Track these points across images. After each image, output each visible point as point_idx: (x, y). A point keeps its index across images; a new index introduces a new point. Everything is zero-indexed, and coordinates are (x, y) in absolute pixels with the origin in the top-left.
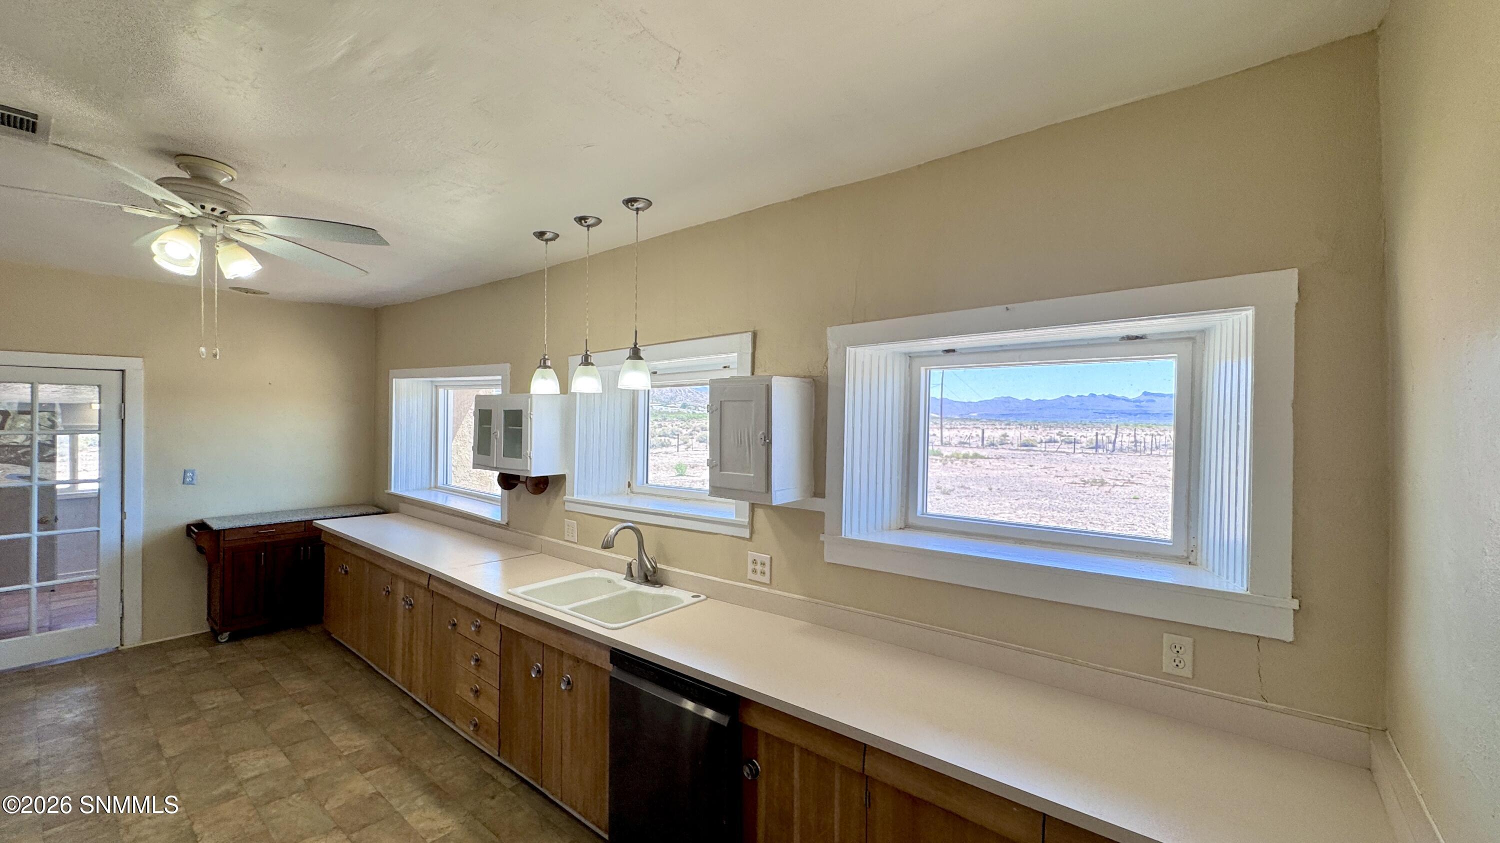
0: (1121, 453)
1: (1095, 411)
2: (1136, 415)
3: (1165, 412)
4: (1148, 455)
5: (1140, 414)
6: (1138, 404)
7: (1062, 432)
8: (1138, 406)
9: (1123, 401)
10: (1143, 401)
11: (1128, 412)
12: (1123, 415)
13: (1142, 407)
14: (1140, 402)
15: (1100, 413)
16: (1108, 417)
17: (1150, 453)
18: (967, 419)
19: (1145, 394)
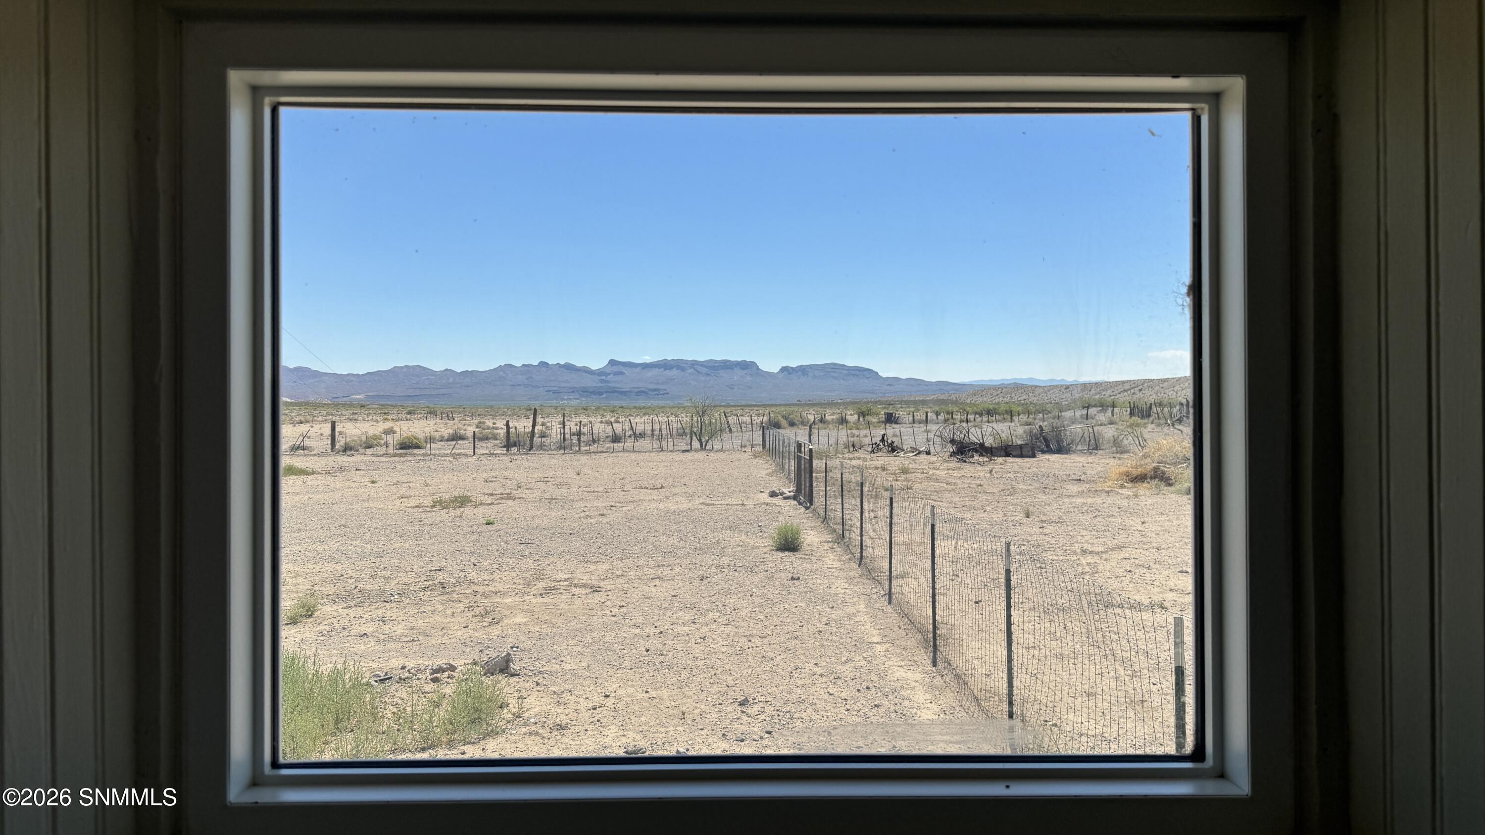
0: (541, 452)
1: (547, 389)
2: (601, 394)
3: (637, 390)
4: (576, 452)
5: (606, 392)
6: (603, 378)
7: (484, 423)
8: (603, 381)
9: (585, 374)
10: (609, 374)
11: (591, 390)
12: (585, 394)
13: (608, 382)
14: (606, 375)
15: (554, 392)
16: (565, 397)
17: (577, 449)
18: (344, 405)
19: (612, 362)
